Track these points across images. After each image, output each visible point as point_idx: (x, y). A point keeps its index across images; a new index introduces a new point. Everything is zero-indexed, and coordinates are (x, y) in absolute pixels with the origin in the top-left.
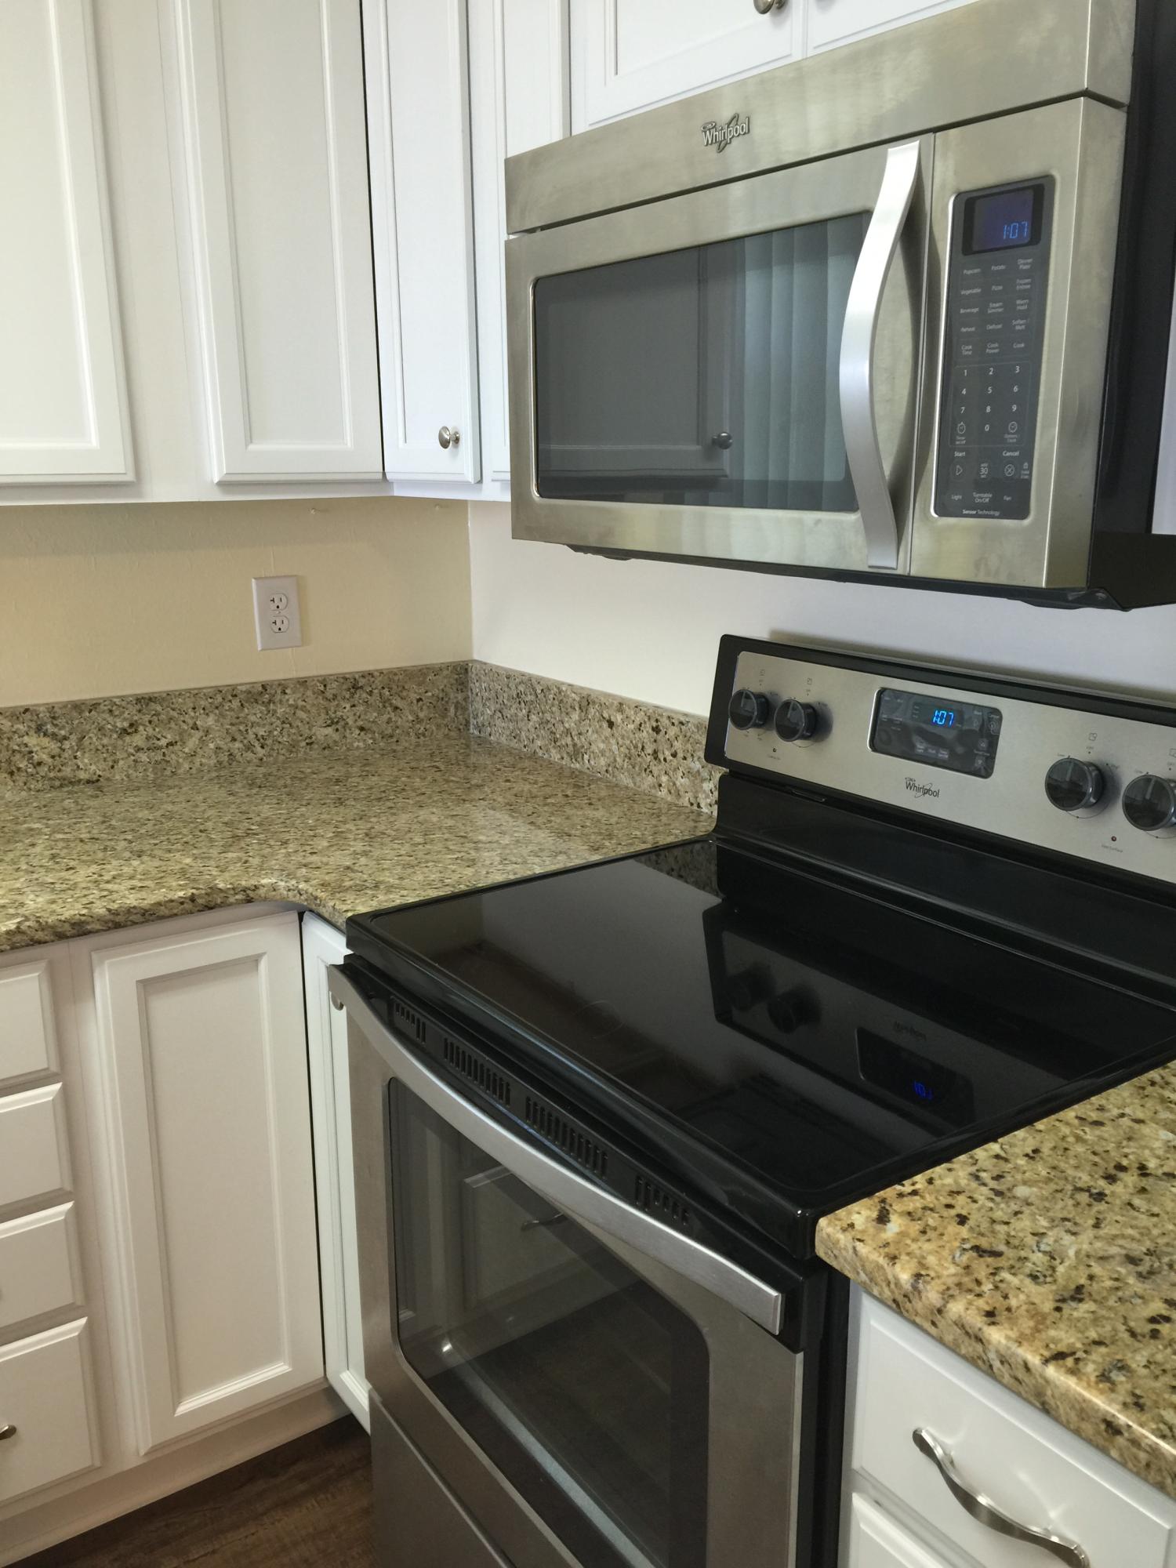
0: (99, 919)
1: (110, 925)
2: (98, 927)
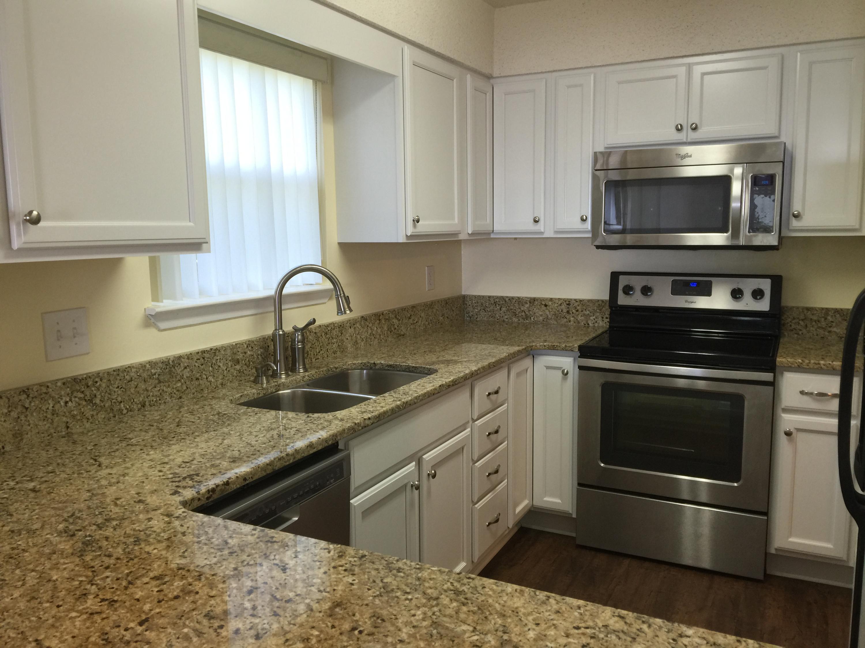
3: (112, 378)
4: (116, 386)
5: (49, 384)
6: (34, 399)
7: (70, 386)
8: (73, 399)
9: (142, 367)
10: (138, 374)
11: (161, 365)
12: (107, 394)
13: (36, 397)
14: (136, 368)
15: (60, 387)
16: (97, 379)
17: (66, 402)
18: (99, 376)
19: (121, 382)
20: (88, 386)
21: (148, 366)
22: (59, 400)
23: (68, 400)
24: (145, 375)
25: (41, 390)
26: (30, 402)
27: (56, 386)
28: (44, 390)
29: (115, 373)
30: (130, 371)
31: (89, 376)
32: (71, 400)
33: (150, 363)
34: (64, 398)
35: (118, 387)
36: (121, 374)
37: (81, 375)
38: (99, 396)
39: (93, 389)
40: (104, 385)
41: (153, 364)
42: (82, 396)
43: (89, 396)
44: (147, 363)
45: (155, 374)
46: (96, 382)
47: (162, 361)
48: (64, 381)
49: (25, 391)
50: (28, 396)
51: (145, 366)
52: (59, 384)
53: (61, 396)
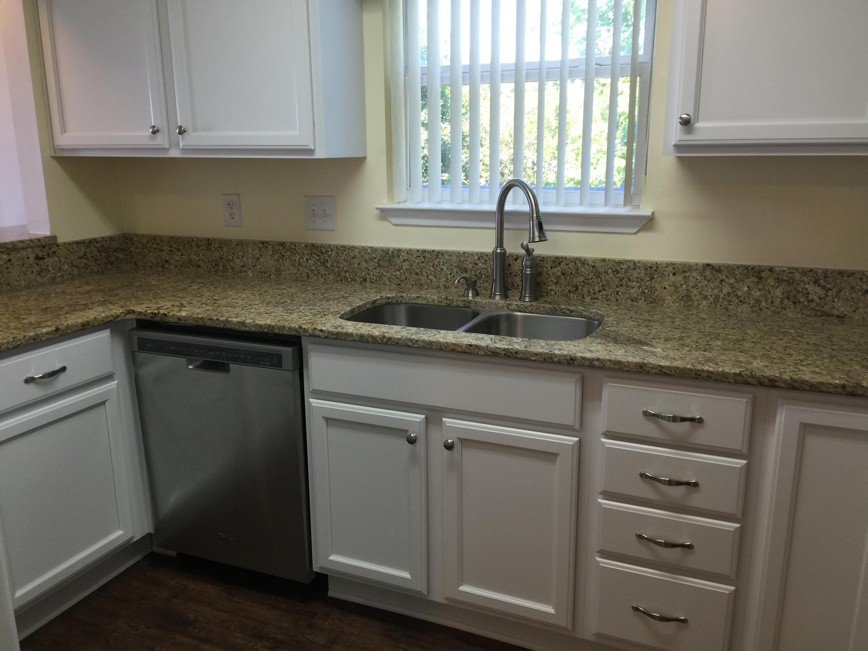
0: (785, 381)
1: (790, 386)
2: (783, 385)
3: (340, 252)
4: (343, 258)
5: (296, 244)
6: (287, 251)
7: (309, 249)
8: (312, 258)
9: (364, 249)
10: (361, 254)
11: (380, 252)
12: (335, 262)
13: (288, 250)
14: (359, 249)
15: (303, 247)
16: (328, 250)
17: (307, 260)
18: (330, 248)
19: (346, 256)
20: (322, 253)
21: (369, 250)
22: (303, 256)
23: (308, 258)
24: (366, 256)
25: (291, 246)
26: (285, 252)
27: (301, 246)
28: (293, 246)
29: (342, 249)
30: (354, 250)
31: (322, 246)
32: (310, 259)
33: (371, 248)
34: (306, 256)
35: (344, 260)
36: (347, 251)
37: (317, 244)
38: (330, 262)
39: (326, 255)
40: (334, 255)
41: (374, 250)
42: (318, 258)
43: (322, 260)
44: (368, 248)
45: (375, 258)
46: (328, 251)
47: (382, 249)
48: (306, 244)
49: (282, 244)
50: (284, 248)
51: (367, 250)
52: (303, 246)
53: (304, 254)
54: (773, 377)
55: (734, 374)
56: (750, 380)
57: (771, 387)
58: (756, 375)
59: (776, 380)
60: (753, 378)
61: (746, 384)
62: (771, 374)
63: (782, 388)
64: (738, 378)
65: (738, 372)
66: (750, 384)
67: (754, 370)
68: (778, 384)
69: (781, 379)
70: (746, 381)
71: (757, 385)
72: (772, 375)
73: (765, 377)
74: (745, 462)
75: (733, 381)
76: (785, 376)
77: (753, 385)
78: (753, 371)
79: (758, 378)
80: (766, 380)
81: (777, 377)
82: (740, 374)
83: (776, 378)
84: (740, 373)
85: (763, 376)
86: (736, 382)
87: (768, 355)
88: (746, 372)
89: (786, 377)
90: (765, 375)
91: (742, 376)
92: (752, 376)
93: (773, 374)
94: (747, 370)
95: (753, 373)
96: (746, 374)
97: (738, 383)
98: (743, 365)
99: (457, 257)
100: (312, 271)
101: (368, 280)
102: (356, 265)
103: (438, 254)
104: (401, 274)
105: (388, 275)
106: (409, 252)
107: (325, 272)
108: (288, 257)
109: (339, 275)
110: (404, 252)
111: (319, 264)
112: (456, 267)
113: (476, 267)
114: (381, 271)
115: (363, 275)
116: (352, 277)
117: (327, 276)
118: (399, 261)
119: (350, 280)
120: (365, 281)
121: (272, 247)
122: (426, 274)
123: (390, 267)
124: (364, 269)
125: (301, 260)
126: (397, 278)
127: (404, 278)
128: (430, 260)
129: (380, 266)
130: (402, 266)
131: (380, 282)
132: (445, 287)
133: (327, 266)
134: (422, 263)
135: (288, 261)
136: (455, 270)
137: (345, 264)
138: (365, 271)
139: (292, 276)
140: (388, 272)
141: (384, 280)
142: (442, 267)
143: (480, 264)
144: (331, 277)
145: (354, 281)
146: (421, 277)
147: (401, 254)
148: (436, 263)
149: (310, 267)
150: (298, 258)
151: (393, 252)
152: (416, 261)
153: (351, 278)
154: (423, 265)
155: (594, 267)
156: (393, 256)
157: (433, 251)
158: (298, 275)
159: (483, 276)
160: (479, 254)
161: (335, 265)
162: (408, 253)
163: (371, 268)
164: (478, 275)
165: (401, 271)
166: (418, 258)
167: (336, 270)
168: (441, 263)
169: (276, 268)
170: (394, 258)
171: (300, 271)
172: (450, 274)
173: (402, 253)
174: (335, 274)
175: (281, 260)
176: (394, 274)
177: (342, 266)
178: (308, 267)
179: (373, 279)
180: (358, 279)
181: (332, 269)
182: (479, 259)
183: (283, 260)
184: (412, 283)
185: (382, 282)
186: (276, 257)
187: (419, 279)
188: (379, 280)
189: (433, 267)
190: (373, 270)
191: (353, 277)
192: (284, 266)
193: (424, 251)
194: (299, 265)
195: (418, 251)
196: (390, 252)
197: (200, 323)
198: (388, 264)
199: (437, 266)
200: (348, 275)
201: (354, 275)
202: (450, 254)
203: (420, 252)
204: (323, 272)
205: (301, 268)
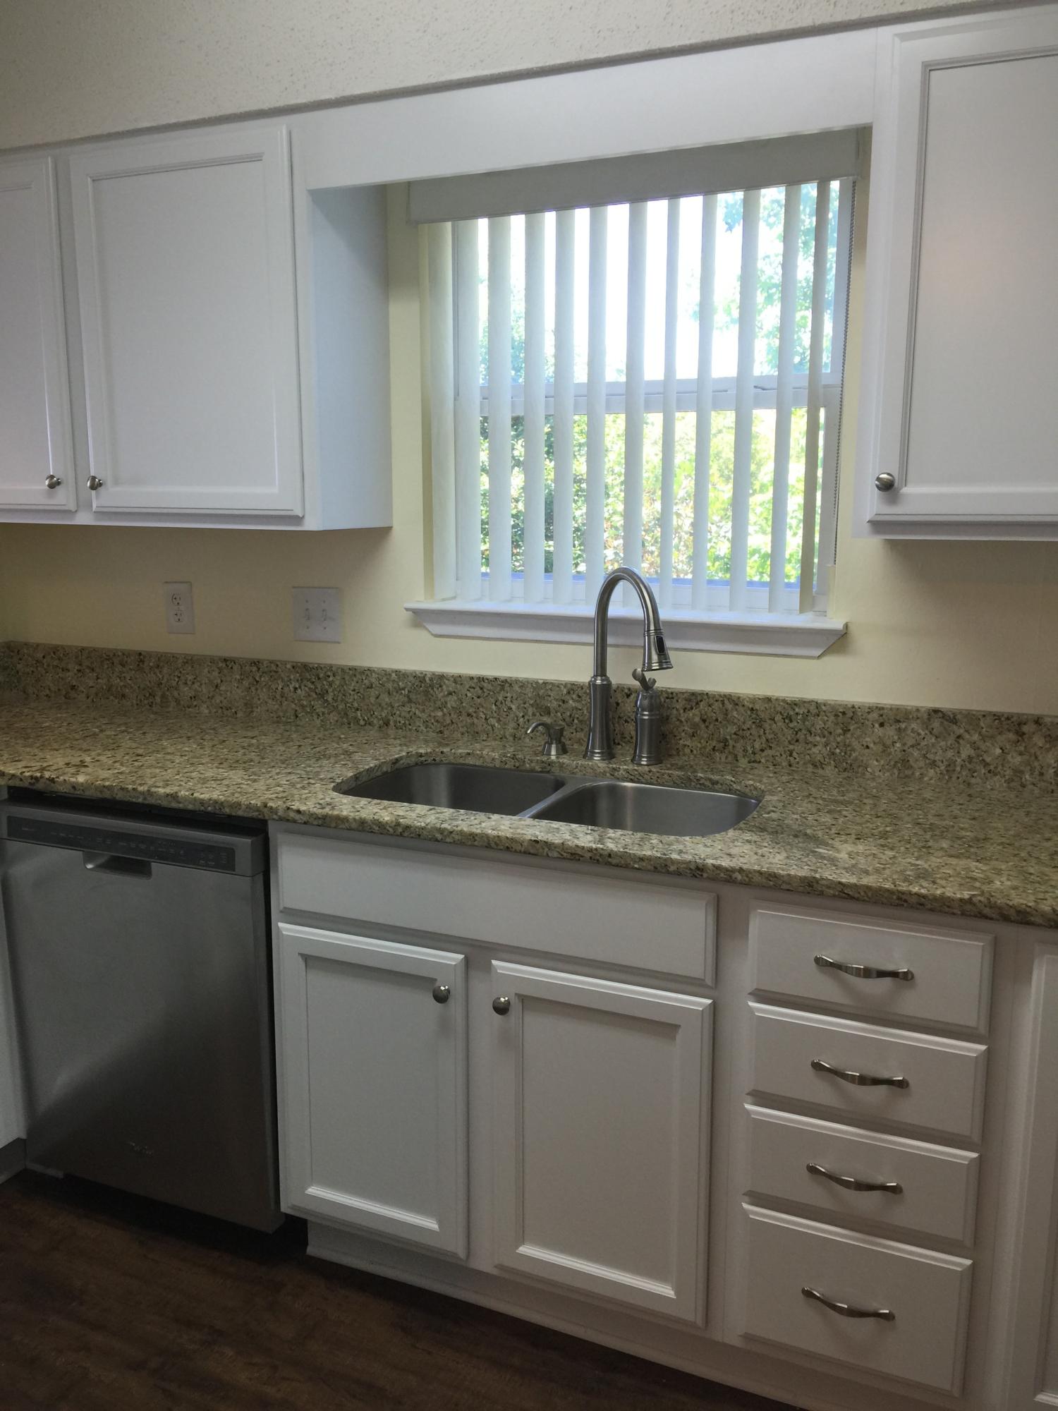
3: (347, 678)
4: (352, 688)
5: (278, 663)
6: (264, 674)
7: (299, 671)
8: (303, 687)
9: (386, 675)
10: (381, 682)
11: (411, 679)
12: (340, 695)
13: (266, 673)
14: (378, 674)
15: (289, 669)
16: (329, 673)
17: (296, 689)
18: (332, 670)
19: (358, 685)
20: (319, 679)
21: (394, 675)
22: (289, 683)
23: (297, 686)
24: (390, 686)
25: (271, 667)
26: (261, 677)
27: (286, 667)
28: (274, 668)
29: (351, 672)
30: (370, 675)
31: (319, 667)
32: (300, 687)
33: (397, 672)
34: (293, 683)
35: (354, 690)
36: (358, 676)
37: (311, 663)
38: (332, 694)
39: (325, 683)
40: (337, 683)
41: (401, 675)
42: (312, 687)
43: (320, 689)
44: (393, 672)
45: (404, 689)
46: (329, 676)
47: (414, 674)
48: (295, 664)
49: (256, 663)
50: (259, 669)
51: (390, 675)
52: (289, 666)
53: (291, 680)
54: (1024, 906)
55: (961, 900)
56: (987, 911)
57: (1021, 923)
58: (996, 902)
59: (1028, 913)
60: (991, 907)
61: (980, 917)
62: (1021, 901)
63: (1039, 925)
64: (968, 907)
65: (967, 897)
66: (986, 917)
67: (993, 894)
68: (1032, 919)
69: (1037, 911)
70: (980, 913)
71: (998, 920)
72: (1023, 904)
73: (1011, 907)
74: (983, 1047)
75: (959, 912)
76: (1043, 906)
77: (991, 919)
78: (992, 896)
79: (1000, 908)
80: (1012, 912)
81: (1030, 907)
82: (970, 901)
83: (1028, 910)
84: (970, 899)
85: (1008, 905)
86: (963, 914)
87: (1022, 867)
88: (979, 898)
89: (1046, 907)
90: (1011, 903)
91: (974, 905)
92: (992, 906)
93: (1025, 902)
94: (983, 893)
95: (991, 899)
96: (980, 901)
97: (966, 915)
98: (977, 884)
99: (534, 688)
100: (303, 706)
101: (392, 723)
102: (373, 700)
103: (504, 684)
104: (444, 715)
105: (424, 716)
106: (457, 679)
107: (323, 710)
108: (264, 683)
109: (346, 714)
110: (449, 680)
111: (315, 696)
112: (532, 705)
113: (564, 706)
114: (413, 710)
115: (384, 715)
116: (366, 718)
117: (326, 715)
118: (442, 694)
119: (362, 722)
120: (387, 725)
121: (240, 667)
122: (484, 716)
123: (427, 703)
124: (386, 706)
125: (286, 690)
126: (437, 721)
127: (448, 721)
128: (491, 693)
129: (410, 701)
130: (446, 703)
131: (410, 727)
132: (515, 737)
133: (327, 700)
134: (479, 697)
135: (264, 690)
136: (530, 711)
137: (356, 697)
138: (386, 709)
139: (272, 715)
140: (423, 711)
141: (418, 724)
142: (509, 703)
143: (571, 702)
144: (333, 717)
145: (370, 724)
146: (476, 720)
147: (444, 683)
148: (500, 698)
149: (300, 700)
150: (280, 687)
151: (431, 680)
152: (469, 694)
153: (364, 720)
154: (479, 700)
155: (752, 709)
156: (432, 686)
157: (496, 679)
158: (281, 714)
159: (576, 721)
160: (569, 686)
161: (339, 698)
162: (455, 682)
163: (397, 705)
164: (568, 719)
165: (445, 710)
166: (472, 690)
167: (340, 707)
168: (509, 699)
169: (245, 701)
170: (433, 689)
171: (284, 708)
172: (523, 716)
173: (447, 682)
174: (340, 714)
175: (253, 689)
176: (433, 714)
177: (351, 700)
178: (296, 702)
179: (400, 722)
180: (375, 722)
181: (335, 705)
182: (569, 693)
183: (257, 689)
184: (461, 729)
185: (414, 728)
186: (246, 683)
187: (473, 724)
188: (410, 725)
189: (495, 705)
190: (400, 708)
191: (368, 719)
192: (259, 699)
193: (481, 679)
194: (282, 697)
195: (472, 678)
196: (427, 679)
197: (107, 795)
198: (424, 698)
199: (502, 703)
200: (359, 715)
201: (369, 715)
202: (523, 684)
203: (475, 680)
204: (320, 710)
205: (286, 702)
